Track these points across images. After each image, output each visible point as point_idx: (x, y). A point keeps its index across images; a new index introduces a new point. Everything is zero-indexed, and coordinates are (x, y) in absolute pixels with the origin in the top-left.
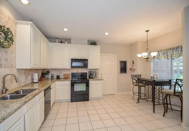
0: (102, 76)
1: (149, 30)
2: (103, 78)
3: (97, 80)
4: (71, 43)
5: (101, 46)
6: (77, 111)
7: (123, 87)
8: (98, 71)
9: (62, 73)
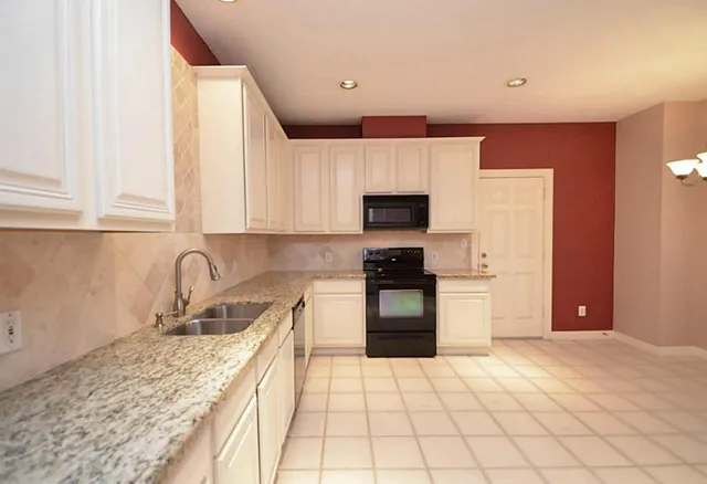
0: (483, 261)
2: (490, 271)
3: (475, 278)
4: (361, 137)
5: (482, 138)
6: (400, 393)
7: (582, 311)
8: (470, 242)
9: (330, 251)
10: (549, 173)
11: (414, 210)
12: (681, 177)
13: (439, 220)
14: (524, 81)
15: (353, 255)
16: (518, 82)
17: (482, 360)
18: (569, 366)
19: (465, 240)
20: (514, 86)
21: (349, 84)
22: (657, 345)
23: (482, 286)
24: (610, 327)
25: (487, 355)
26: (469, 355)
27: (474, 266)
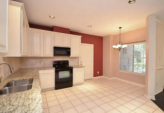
0: (81, 63)
1: (121, 28)
2: (83, 65)
3: (80, 67)
4: (53, 31)
5: (81, 36)
6: (67, 97)
7: (98, 72)
8: (78, 59)
9: (42, 61)
10: (93, 45)
11: (67, 51)
12: (114, 48)
13: (73, 54)
14: (91, 26)
15: (50, 63)
16: (90, 26)
17: (82, 85)
18: (97, 84)
19: (77, 59)
20: (89, 27)
21: (52, 17)
22: (109, 77)
23: (82, 69)
24: (102, 75)
25: (83, 84)
26: (79, 85)
27: (79, 65)
